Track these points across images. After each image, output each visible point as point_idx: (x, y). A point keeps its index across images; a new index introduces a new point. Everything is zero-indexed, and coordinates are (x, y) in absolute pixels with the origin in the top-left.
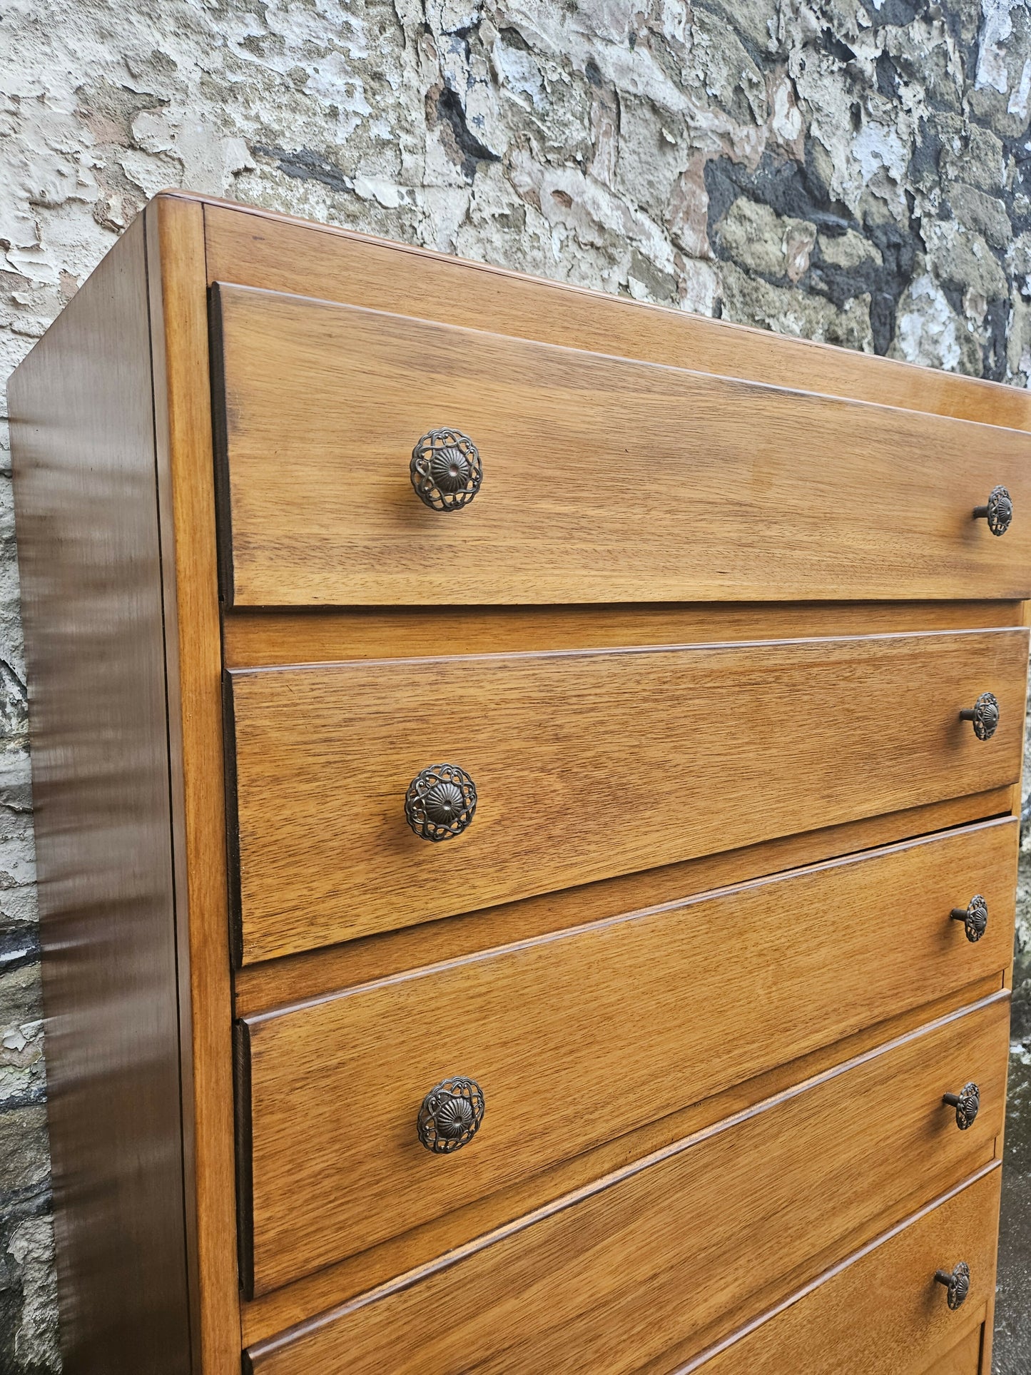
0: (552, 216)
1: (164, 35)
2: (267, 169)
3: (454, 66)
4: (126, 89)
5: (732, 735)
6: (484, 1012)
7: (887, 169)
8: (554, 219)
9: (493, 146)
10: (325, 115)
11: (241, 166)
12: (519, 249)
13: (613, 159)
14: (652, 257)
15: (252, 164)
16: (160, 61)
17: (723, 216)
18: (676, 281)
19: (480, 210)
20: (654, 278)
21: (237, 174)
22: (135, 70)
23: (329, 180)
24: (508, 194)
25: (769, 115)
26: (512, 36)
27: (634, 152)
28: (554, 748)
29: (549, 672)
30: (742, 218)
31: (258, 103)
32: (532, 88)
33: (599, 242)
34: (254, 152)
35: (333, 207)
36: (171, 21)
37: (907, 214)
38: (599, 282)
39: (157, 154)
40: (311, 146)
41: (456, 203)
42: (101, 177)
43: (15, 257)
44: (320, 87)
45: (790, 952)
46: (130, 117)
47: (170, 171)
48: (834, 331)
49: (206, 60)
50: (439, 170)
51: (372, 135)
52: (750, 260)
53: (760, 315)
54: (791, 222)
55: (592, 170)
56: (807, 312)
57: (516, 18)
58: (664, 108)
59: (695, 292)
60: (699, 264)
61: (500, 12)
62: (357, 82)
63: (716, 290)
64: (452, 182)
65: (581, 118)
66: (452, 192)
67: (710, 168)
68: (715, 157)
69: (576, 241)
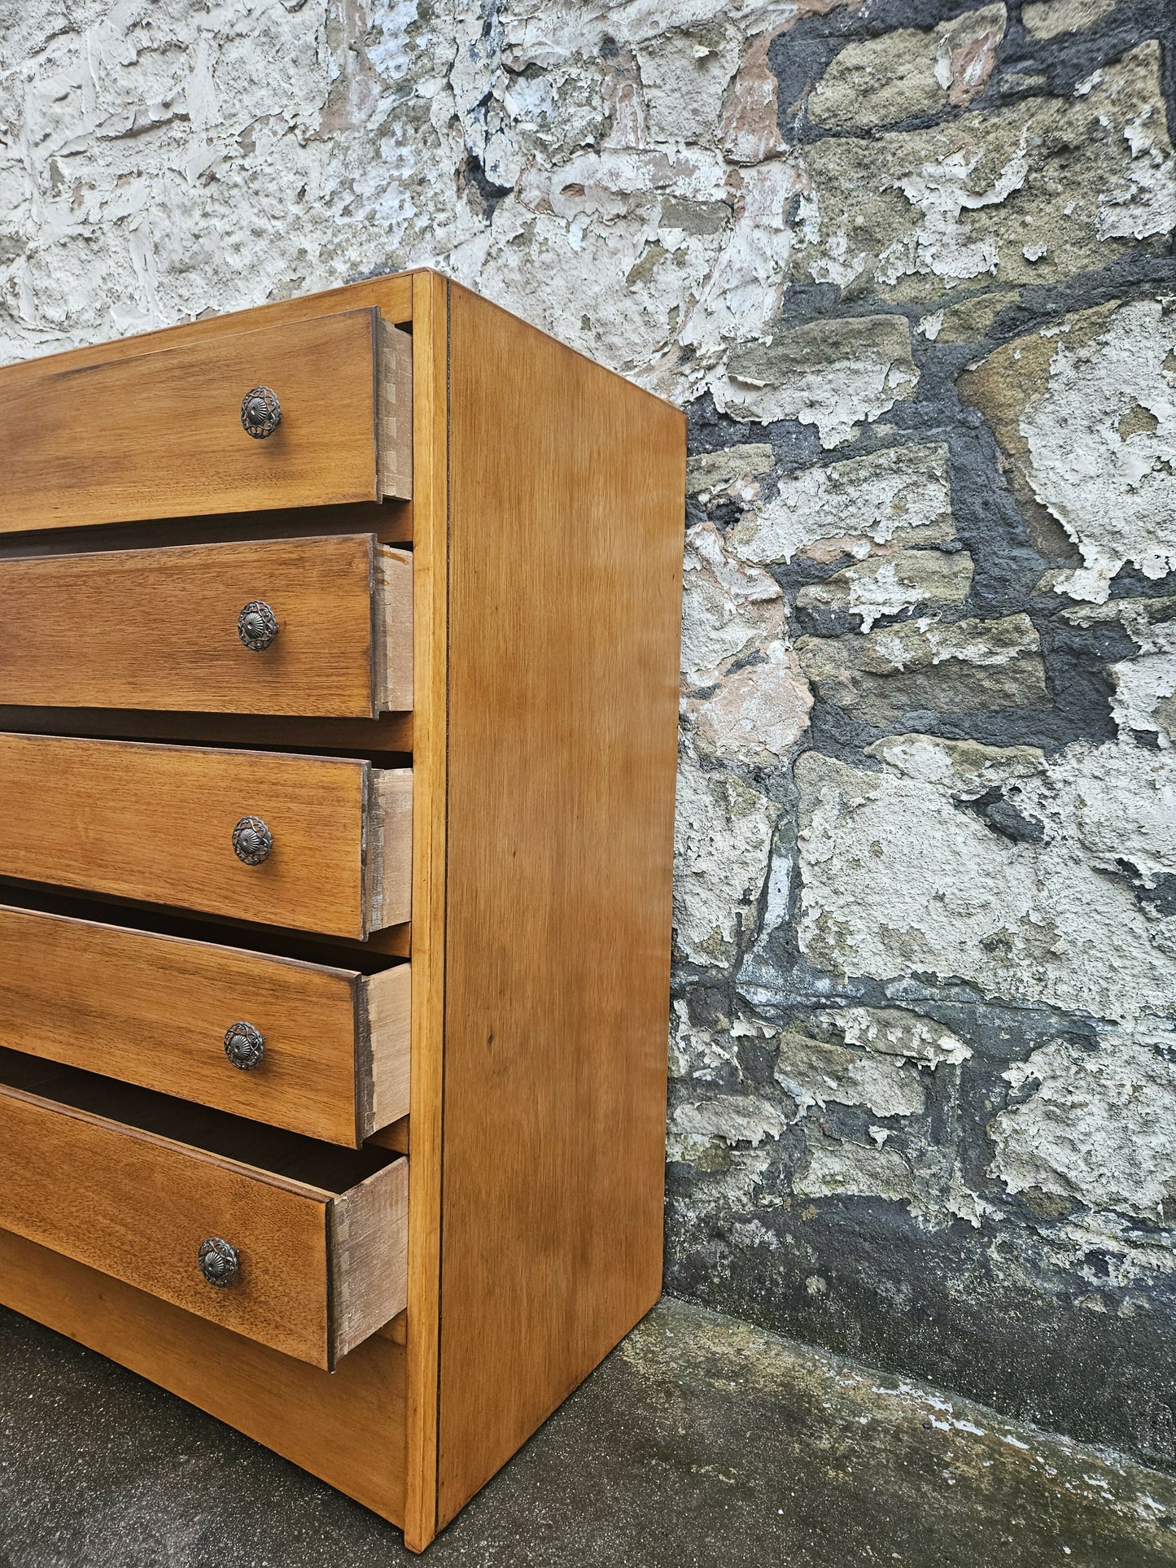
0: (567, 212)
3: (475, 135)
8: (570, 214)
9: (508, 181)
10: (386, 233)
12: (526, 261)
13: (641, 116)
14: (691, 194)
17: (807, 88)
18: (729, 204)
19: (496, 243)
20: (699, 216)
24: (522, 215)
26: (530, 70)
27: (673, 91)
30: (844, 74)
33: (623, 210)
36: (310, 225)
38: (629, 250)
40: (379, 262)
41: (480, 247)
49: (324, 238)
50: (466, 227)
51: (417, 229)
52: (867, 118)
53: (886, 180)
54: (953, 25)
55: (608, 143)
56: (991, 137)
57: (532, 53)
58: (695, 24)
59: (756, 205)
60: (764, 169)
61: (516, 58)
62: (407, 195)
63: (793, 184)
64: (476, 231)
65: (589, 100)
66: (476, 239)
67: (779, 44)
68: (786, 28)
69: (599, 220)
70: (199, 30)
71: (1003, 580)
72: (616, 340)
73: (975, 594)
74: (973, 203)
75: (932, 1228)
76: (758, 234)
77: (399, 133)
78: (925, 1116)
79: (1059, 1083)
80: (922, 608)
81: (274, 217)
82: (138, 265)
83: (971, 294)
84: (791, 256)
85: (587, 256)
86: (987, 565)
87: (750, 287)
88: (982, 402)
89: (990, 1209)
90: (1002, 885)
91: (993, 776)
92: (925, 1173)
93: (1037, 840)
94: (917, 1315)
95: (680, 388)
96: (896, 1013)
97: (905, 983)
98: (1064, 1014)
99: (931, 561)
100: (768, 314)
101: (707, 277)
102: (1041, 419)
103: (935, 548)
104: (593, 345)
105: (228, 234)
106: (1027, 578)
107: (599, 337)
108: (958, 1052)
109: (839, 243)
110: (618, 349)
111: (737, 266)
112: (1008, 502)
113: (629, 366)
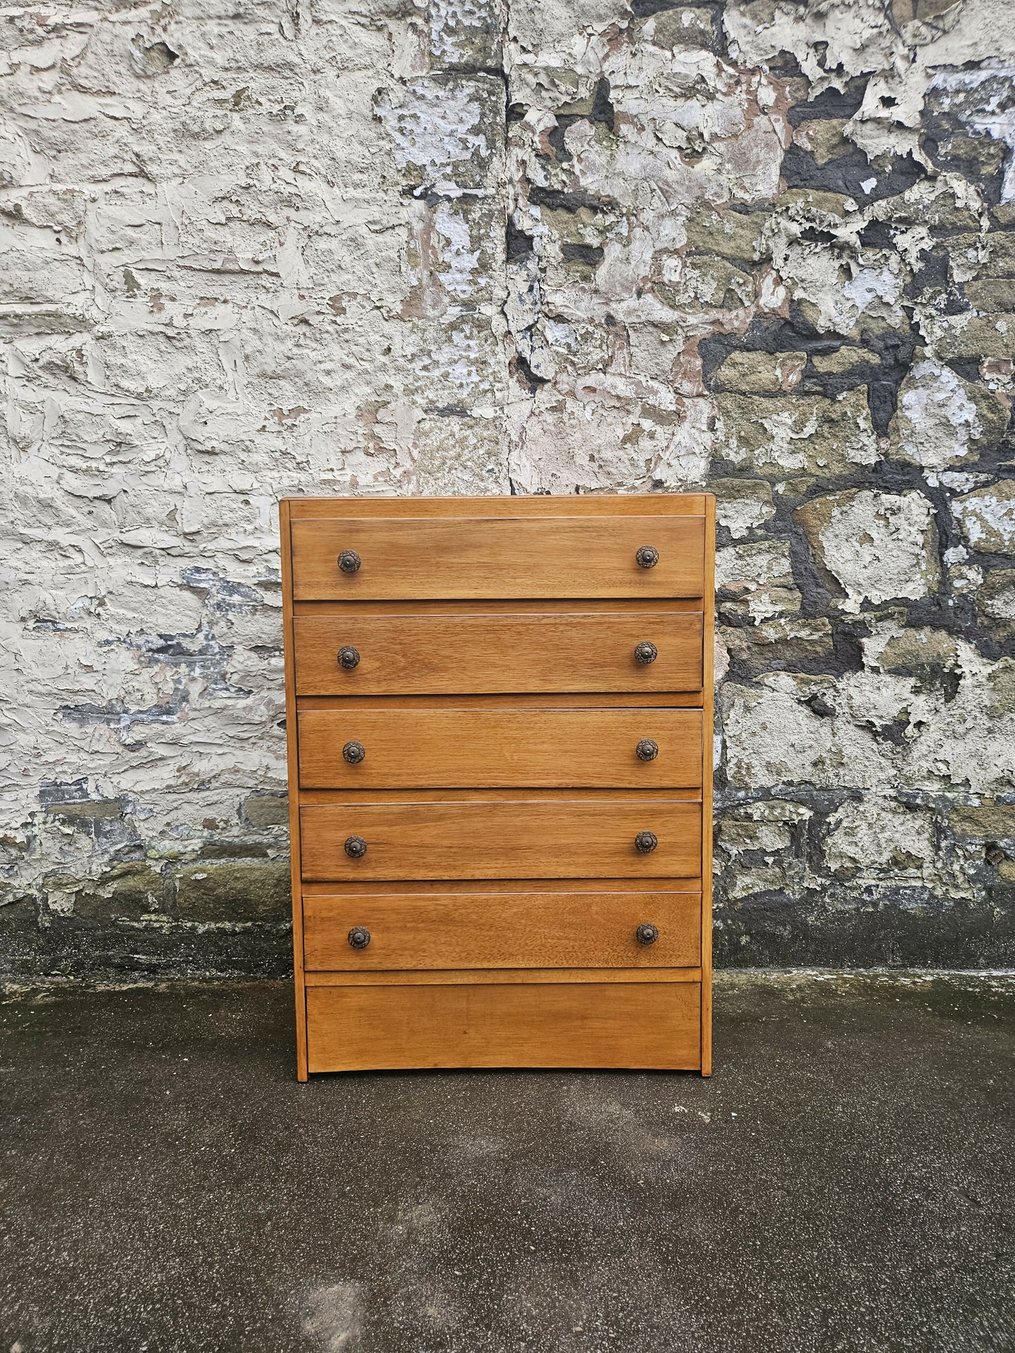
0: (585, 399)
2: (432, 417)
3: (523, 346)
4: (376, 401)
5: (485, 650)
6: (374, 728)
7: (881, 298)
8: (586, 401)
9: (546, 375)
10: (458, 387)
11: (421, 419)
12: (562, 422)
13: (627, 359)
14: (657, 404)
15: (425, 416)
16: (388, 387)
17: (717, 367)
18: (677, 413)
19: (539, 408)
20: (662, 416)
21: (419, 422)
22: (379, 393)
23: (460, 414)
24: (556, 396)
25: (756, 297)
26: (559, 319)
27: (643, 351)
28: (399, 647)
29: (397, 622)
30: (734, 365)
31: (428, 391)
32: (571, 340)
33: (618, 405)
34: (426, 411)
35: (462, 424)
36: (394, 370)
37: (907, 321)
38: (621, 425)
39: (387, 423)
40: (451, 402)
41: (526, 407)
42: (366, 437)
43: (336, 473)
44: (456, 376)
45: (523, 742)
46: (377, 411)
47: (391, 428)
48: (828, 416)
49: (406, 381)
50: (516, 394)
51: (481, 389)
52: (744, 387)
53: (754, 418)
54: (783, 355)
55: (610, 370)
56: (801, 408)
57: (561, 310)
58: (662, 323)
59: (693, 417)
60: (696, 400)
61: (550, 310)
62: (473, 368)
63: (711, 411)
64: (523, 398)
65: (600, 347)
66: (523, 403)
67: (703, 343)
68: (707, 336)
69: (603, 407)
70: (288, 219)
71: (815, 602)
72: (613, 470)
73: (803, 607)
74: (795, 436)
75: (797, 897)
76: (693, 431)
77: (468, 332)
78: (791, 847)
79: (850, 819)
80: (781, 615)
81: (362, 359)
82: (228, 366)
83: (796, 476)
84: (712, 445)
85: (594, 424)
86: (808, 596)
87: (691, 456)
88: (803, 523)
89: (824, 880)
90: (818, 736)
91: (814, 688)
92: (791, 873)
93: (834, 715)
94: (795, 938)
96: (777, 802)
97: (779, 787)
98: (849, 789)
99: (783, 593)
100: (703, 472)
101: (667, 447)
102: (828, 534)
103: (784, 587)
104: (596, 470)
105: (320, 362)
106: (825, 602)
107: (600, 467)
108: (806, 813)
109: (734, 442)
111: (683, 444)
112: (814, 568)
113: (620, 484)
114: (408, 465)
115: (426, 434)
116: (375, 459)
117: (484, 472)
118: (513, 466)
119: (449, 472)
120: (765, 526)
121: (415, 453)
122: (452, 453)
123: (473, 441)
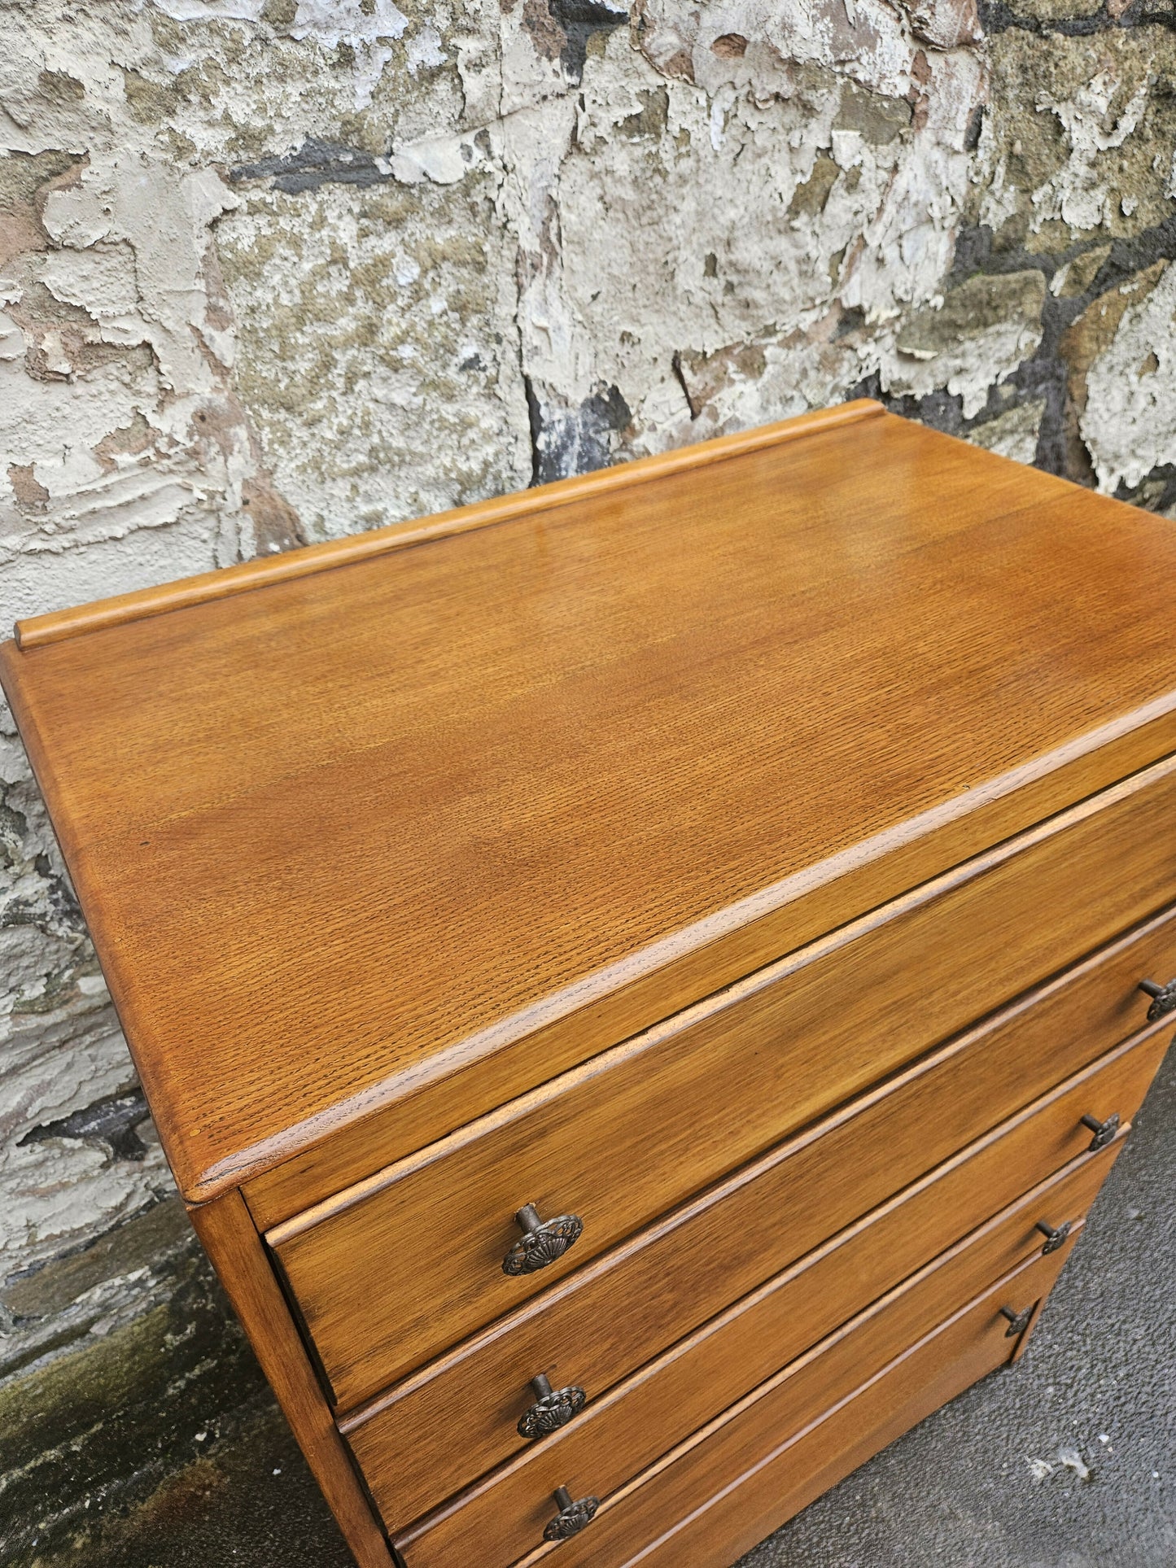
0: (712, 80)
1: (49, 32)
2: (256, 196)
4: (16, 154)
5: (859, 1160)
8: (715, 82)
10: (333, 66)
11: (218, 212)
12: (657, 171)
14: (874, 80)
15: (235, 200)
16: (56, 88)
18: (911, 104)
19: (594, 125)
20: (878, 116)
21: (213, 225)
22: (22, 118)
23: (353, 176)
24: (640, 75)
28: (665, 1281)
31: (223, 90)
33: (788, 90)
34: (233, 180)
35: (364, 215)
38: (785, 155)
39: (91, 248)
40: (318, 132)
41: (554, 123)
42: (22, 314)
44: (319, 16)
46: (37, 204)
47: (114, 262)
48: (1167, 83)
49: (127, 47)
50: (525, 80)
51: (412, 68)
52: (1045, 8)
53: (1046, 100)
56: (1127, 65)
59: (941, 112)
60: (954, 58)
63: (978, 92)
64: (547, 91)
66: (547, 109)
69: (751, 100)
72: (758, 295)
74: (1103, 145)
76: (936, 154)
83: (1086, 247)
84: (968, 193)
85: (726, 159)
87: (924, 230)
88: (1072, 354)
95: (846, 365)
100: (941, 269)
101: (880, 210)
102: (1101, 367)
104: (719, 298)
107: (730, 288)
109: (1001, 174)
110: (757, 306)
111: (913, 199)
112: (1065, 440)
113: (770, 331)
114: (204, 388)
115: (249, 269)
116: (80, 388)
117: (452, 372)
118: (533, 338)
119: (349, 390)
120: (1017, 379)
121: (224, 344)
122: (347, 324)
123: (407, 272)
